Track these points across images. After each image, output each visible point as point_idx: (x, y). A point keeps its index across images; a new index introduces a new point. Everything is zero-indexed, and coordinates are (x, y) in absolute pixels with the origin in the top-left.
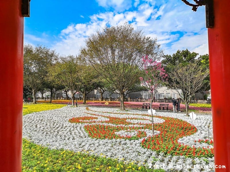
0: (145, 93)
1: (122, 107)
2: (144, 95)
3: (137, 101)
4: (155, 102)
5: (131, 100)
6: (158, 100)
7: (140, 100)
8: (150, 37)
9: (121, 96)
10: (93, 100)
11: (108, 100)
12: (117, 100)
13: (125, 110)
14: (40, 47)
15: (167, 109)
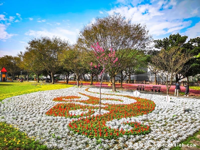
0: (152, 76)
1: (113, 88)
2: (151, 78)
3: (142, 83)
4: (158, 84)
5: (137, 82)
6: (161, 83)
7: (144, 82)
8: (140, 24)
9: (113, 79)
10: (105, 82)
11: (117, 82)
12: (124, 82)
13: (116, 91)
14: (56, 38)
15: (159, 91)
